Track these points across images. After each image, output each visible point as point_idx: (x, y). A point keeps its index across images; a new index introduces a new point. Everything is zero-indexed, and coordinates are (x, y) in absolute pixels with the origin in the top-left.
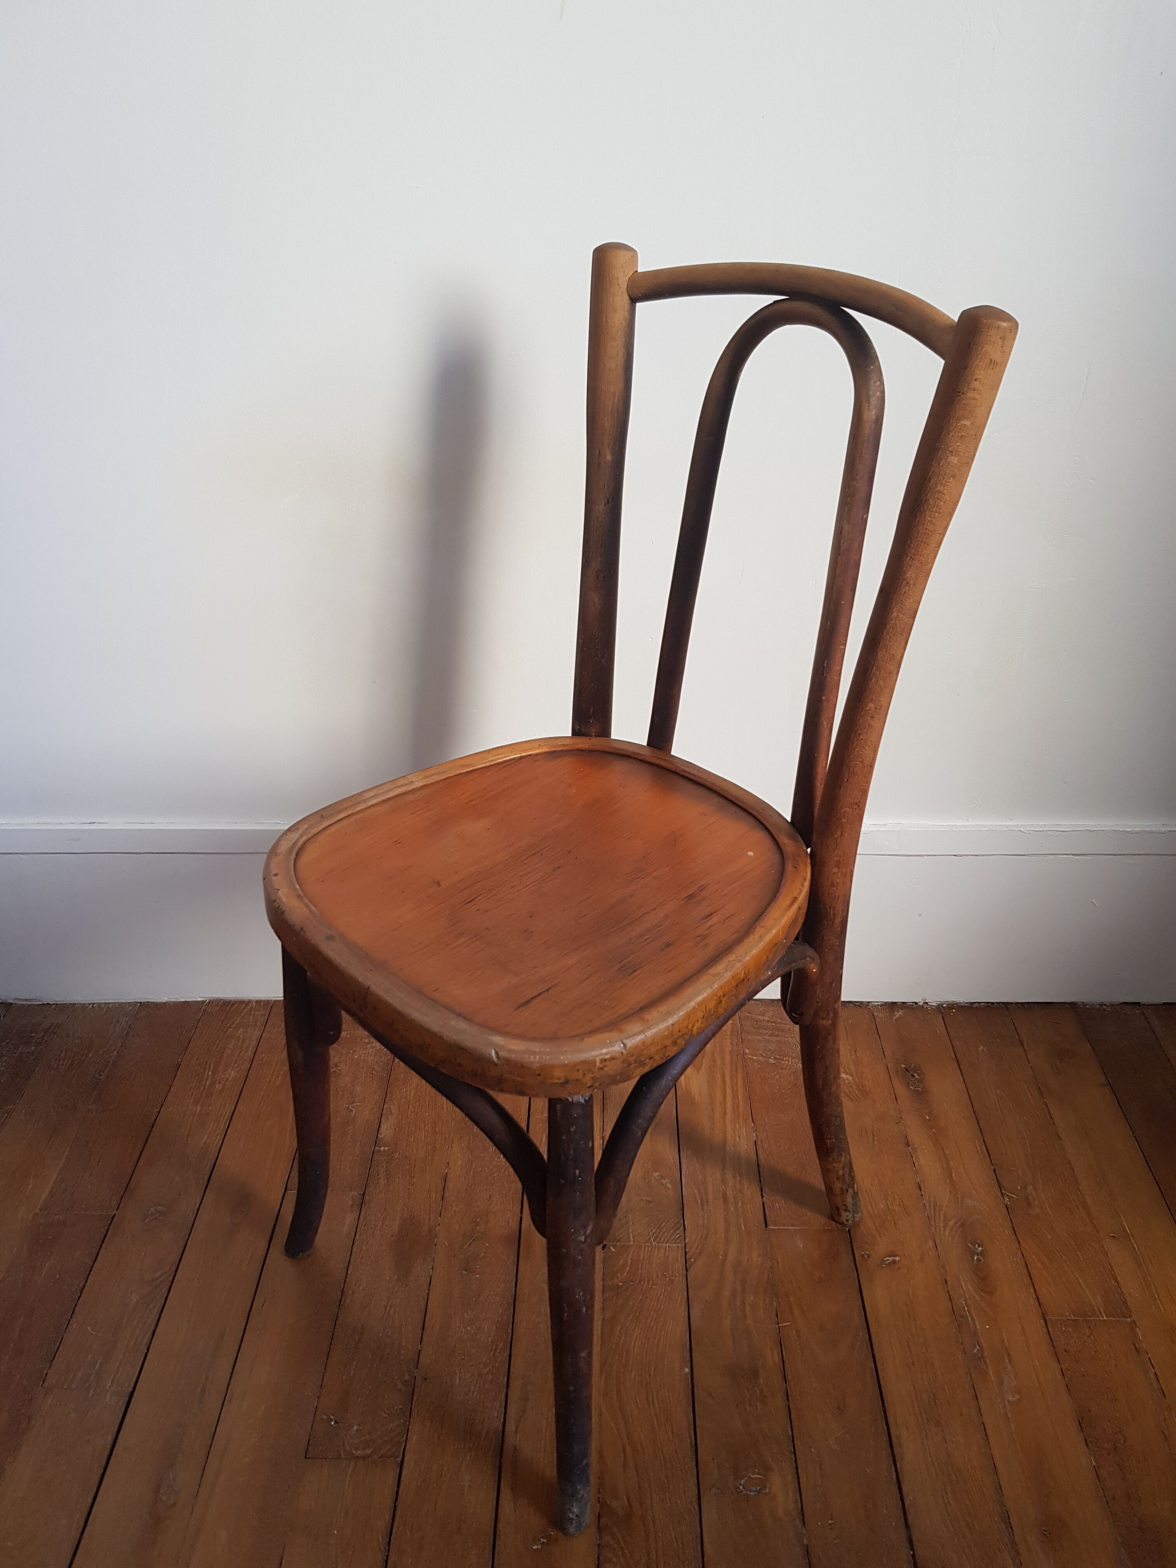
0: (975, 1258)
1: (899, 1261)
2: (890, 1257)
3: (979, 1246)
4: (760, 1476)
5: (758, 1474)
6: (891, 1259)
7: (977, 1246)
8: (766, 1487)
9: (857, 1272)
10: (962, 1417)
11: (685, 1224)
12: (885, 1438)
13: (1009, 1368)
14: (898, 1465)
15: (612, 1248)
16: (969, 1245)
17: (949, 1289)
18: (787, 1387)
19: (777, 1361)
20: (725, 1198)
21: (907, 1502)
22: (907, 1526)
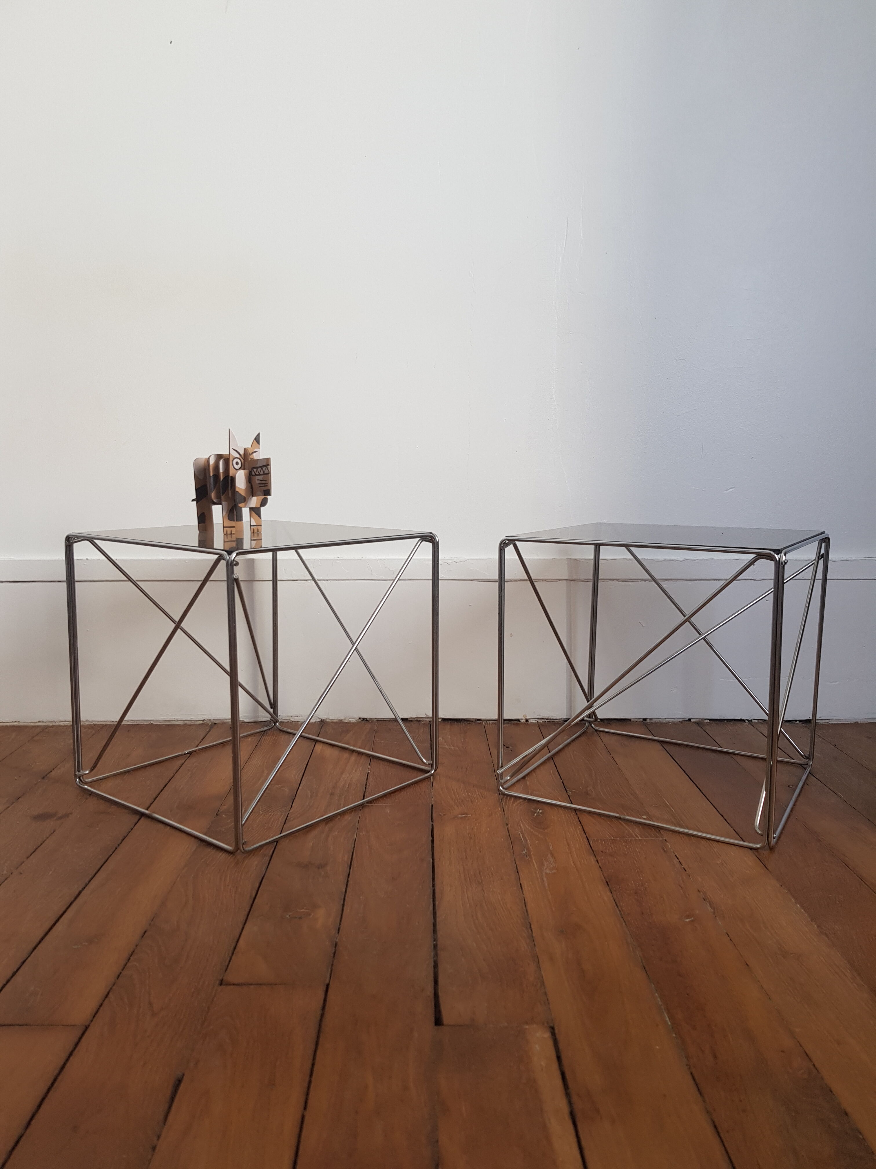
0: (536, 814)
1: (469, 816)
2: (463, 815)
3: (540, 810)
4: (307, 911)
5: (306, 909)
6: (463, 816)
7: (538, 810)
8: (310, 915)
9: (432, 822)
10: (502, 880)
11: (293, 805)
12: (430, 891)
13: (551, 859)
14: (437, 903)
15: (224, 816)
16: (532, 809)
17: (509, 827)
18: (350, 871)
19: (346, 859)
20: (332, 794)
21: (438, 920)
22: (435, 931)
